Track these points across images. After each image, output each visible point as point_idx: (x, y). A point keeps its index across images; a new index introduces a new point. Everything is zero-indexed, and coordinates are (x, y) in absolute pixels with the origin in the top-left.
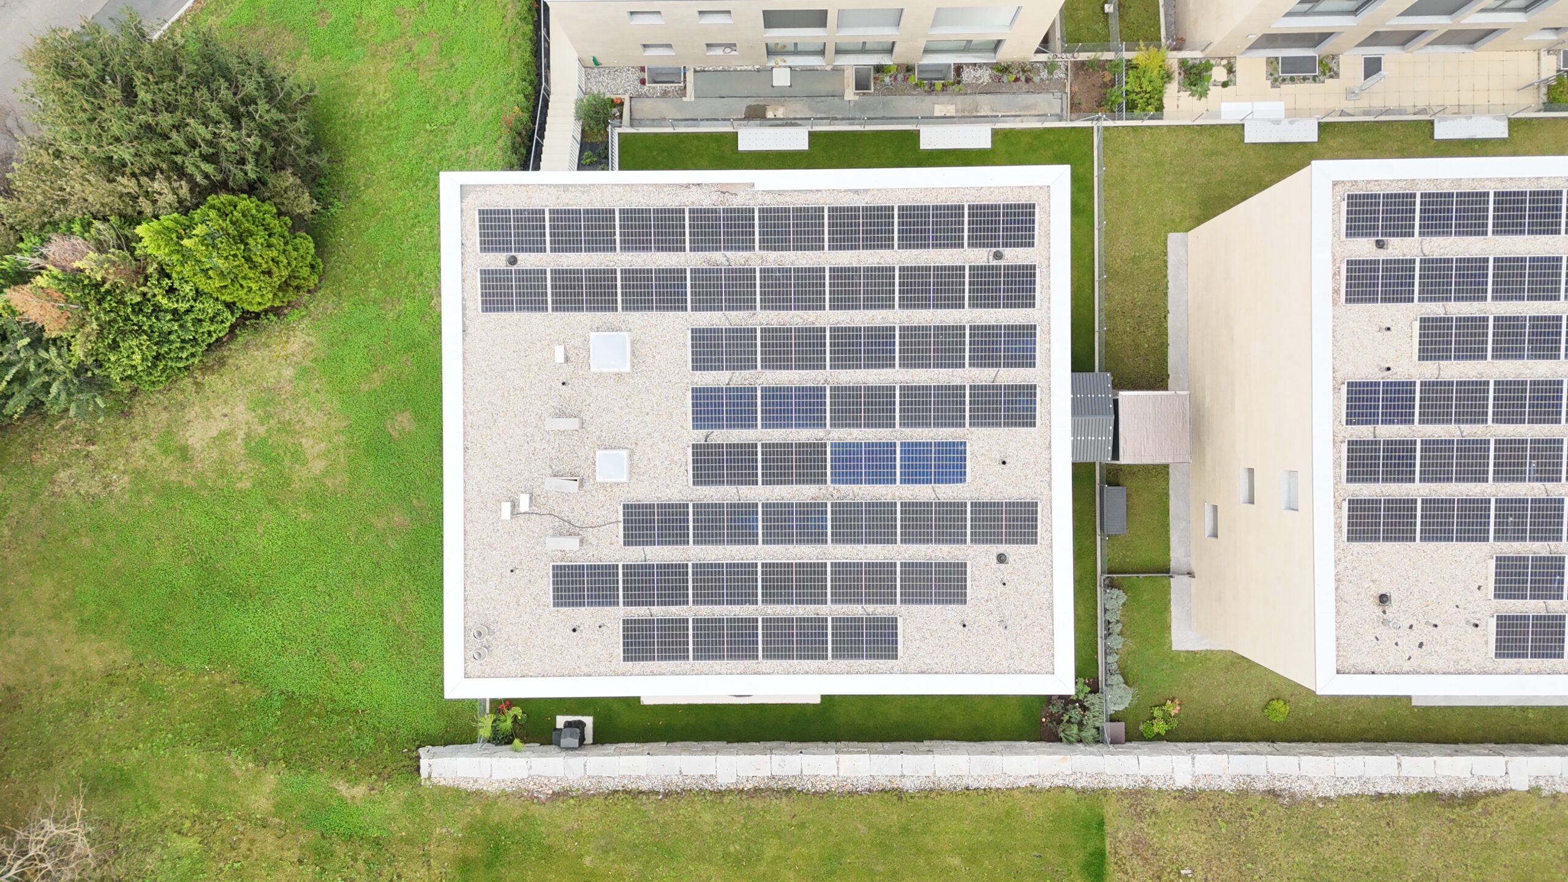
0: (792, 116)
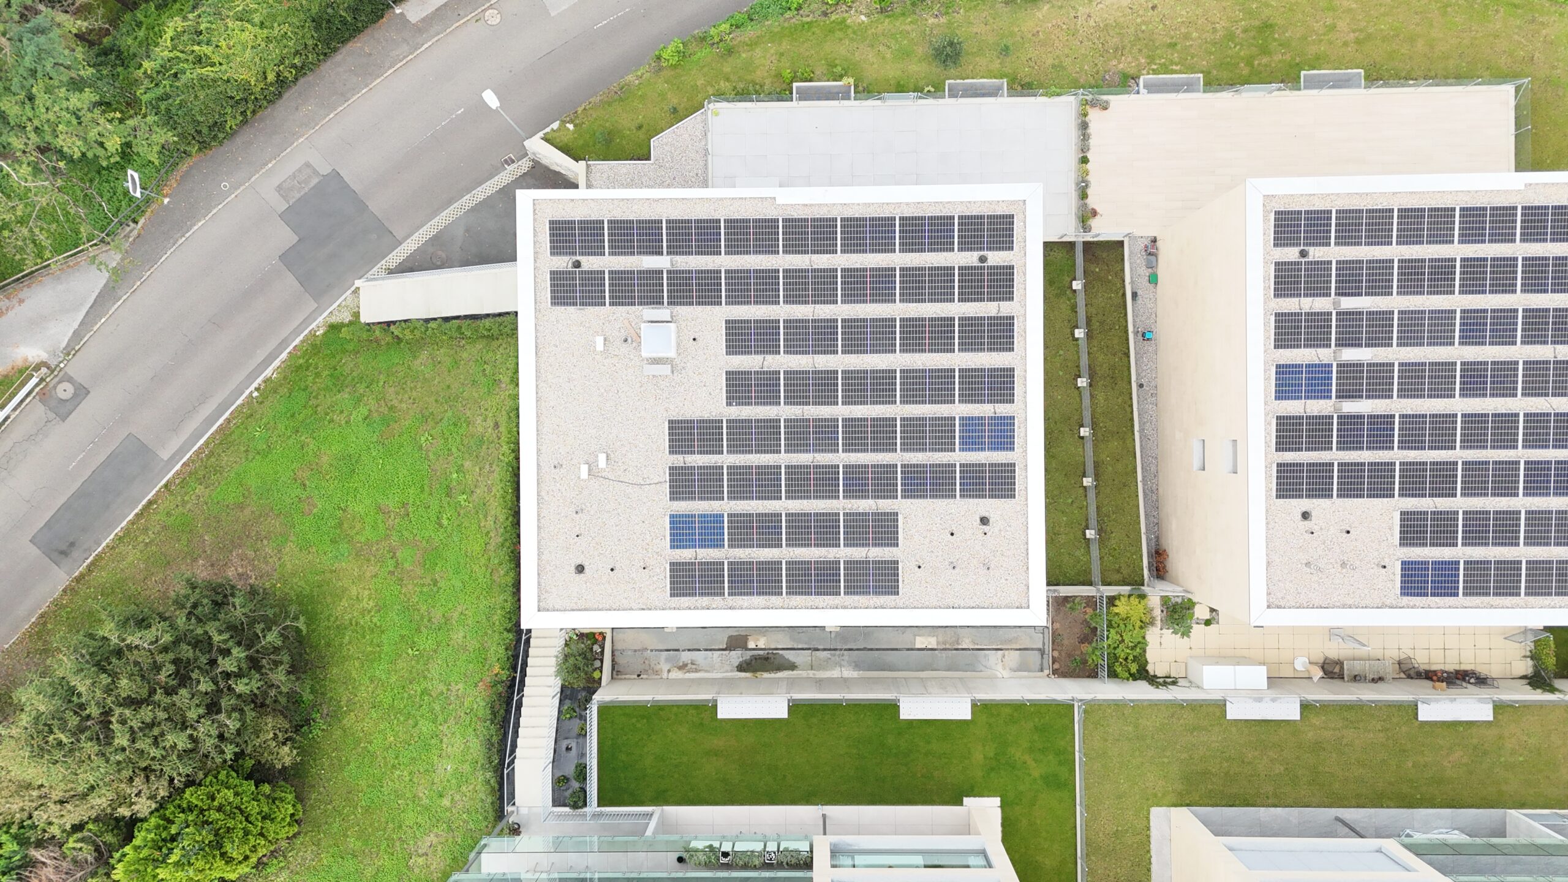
0: (773, 647)
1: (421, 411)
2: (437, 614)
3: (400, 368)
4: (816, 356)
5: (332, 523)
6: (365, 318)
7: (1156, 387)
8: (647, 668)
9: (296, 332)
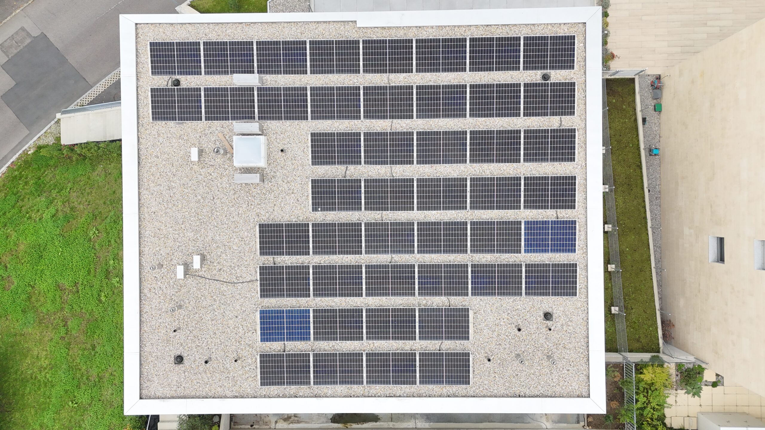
1: (93, 211)
2: (94, 372)
3: (82, 178)
4: (394, 166)
5: (24, 297)
6: (65, 141)
7: (660, 192)
8: (258, 420)
9: (13, 151)
